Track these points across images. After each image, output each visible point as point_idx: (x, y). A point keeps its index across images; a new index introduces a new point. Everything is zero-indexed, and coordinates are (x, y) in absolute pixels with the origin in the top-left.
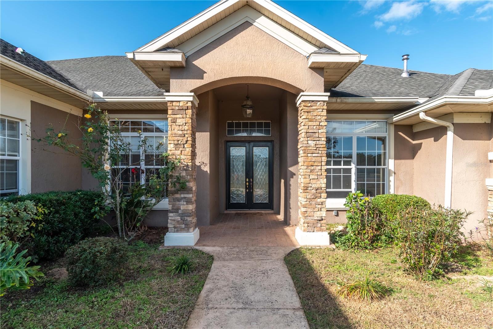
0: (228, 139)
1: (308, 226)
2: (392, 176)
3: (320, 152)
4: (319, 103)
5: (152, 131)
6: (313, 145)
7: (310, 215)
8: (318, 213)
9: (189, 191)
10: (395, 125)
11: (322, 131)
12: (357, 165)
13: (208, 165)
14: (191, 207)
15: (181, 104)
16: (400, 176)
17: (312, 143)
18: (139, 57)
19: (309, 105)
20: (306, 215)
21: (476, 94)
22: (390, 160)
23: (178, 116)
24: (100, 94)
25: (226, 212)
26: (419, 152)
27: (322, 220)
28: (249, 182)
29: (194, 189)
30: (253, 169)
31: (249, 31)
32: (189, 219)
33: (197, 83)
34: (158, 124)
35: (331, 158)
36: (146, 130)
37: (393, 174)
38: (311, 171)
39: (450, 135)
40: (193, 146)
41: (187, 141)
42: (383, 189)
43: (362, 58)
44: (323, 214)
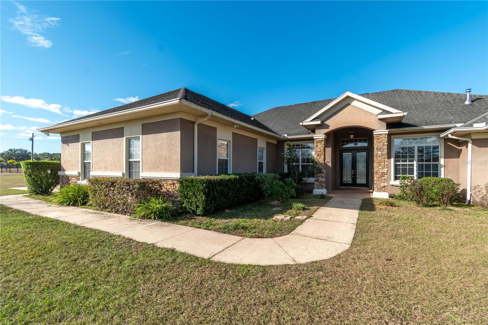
0: (342, 149)
1: (378, 189)
2: (442, 168)
3: (384, 157)
4: (383, 135)
5: (304, 148)
6: (380, 153)
7: (379, 184)
8: (383, 184)
9: (323, 173)
10: (444, 139)
11: (385, 147)
12: (418, 162)
13: (331, 162)
14: (324, 180)
15: (320, 139)
16: (448, 168)
17: (379, 153)
18: (304, 124)
19: (378, 136)
20: (377, 184)
21: (474, 126)
22: (441, 159)
23: (318, 144)
24: (286, 135)
25: (340, 187)
26: (461, 154)
27: (385, 187)
28: (354, 172)
29: (325, 172)
30: (356, 164)
31: (349, 107)
32: (323, 184)
33: (326, 131)
34: (310, 145)
35: (400, 158)
36: (302, 148)
37: (443, 167)
38: (379, 165)
39: (470, 145)
40: (325, 155)
41: (322, 154)
42: (436, 175)
43: (405, 114)
44: (386, 184)
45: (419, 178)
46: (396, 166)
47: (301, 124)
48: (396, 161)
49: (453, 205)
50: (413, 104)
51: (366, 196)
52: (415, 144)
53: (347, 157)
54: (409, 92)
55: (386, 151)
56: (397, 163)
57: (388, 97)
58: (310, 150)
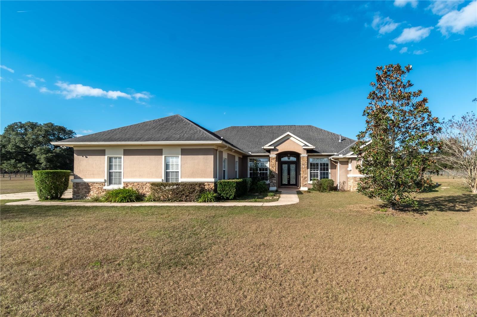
0: (282, 162)
1: (303, 186)
2: (330, 174)
3: (305, 168)
4: (305, 157)
10: (330, 160)
11: (306, 163)
12: (320, 171)
13: (278, 170)
14: (275, 181)
15: (273, 157)
16: (332, 174)
17: (303, 166)
19: (303, 157)
20: (302, 184)
21: (339, 155)
22: (329, 170)
23: (272, 160)
24: (250, 153)
25: (282, 186)
26: (336, 167)
28: (289, 177)
29: (275, 177)
30: (290, 172)
31: (289, 140)
32: (275, 184)
33: (277, 153)
35: (313, 169)
38: (303, 173)
39: (339, 163)
40: (276, 167)
41: (274, 166)
42: (327, 178)
43: (315, 147)
44: (306, 183)
45: (321, 179)
46: (311, 173)
47: (263, 147)
48: (311, 170)
49: (332, 191)
50: (318, 138)
51: (298, 190)
52: (319, 162)
53: (285, 167)
54: (316, 128)
55: (306, 166)
56: (311, 172)
57: (306, 131)
58: (265, 163)
